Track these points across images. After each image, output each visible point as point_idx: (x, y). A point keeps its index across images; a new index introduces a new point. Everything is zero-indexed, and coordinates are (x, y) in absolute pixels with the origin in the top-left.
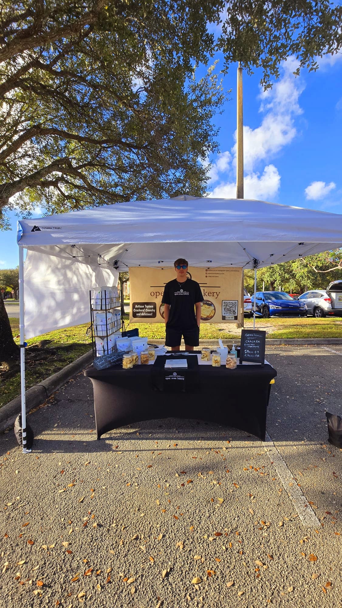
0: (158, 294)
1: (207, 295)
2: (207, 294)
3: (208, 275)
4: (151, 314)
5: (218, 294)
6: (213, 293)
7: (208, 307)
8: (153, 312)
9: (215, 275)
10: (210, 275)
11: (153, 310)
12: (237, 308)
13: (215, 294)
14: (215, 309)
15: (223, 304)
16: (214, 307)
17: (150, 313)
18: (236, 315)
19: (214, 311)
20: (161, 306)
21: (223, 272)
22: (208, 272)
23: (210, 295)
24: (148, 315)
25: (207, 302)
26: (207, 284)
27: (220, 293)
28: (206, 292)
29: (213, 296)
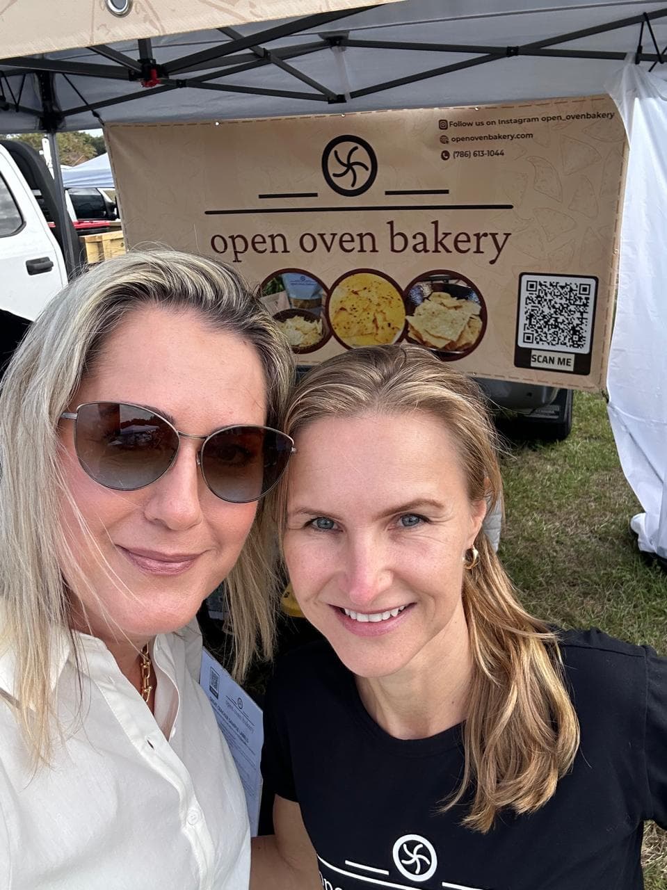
0: (240, 243)
1: (451, 247)
2: (449, 242)
3: (450, 148)
5: (500, 239)
6: (478, 235)
7: (454, 301)
9: (486, 146)
10: (461, 147)
12: (589, 316)
13: (487, 243)
14: (483, 315)
15: (525, 294)
16: (482, 302)
18: (585, 350)
19: (479, 323)
20: (260, 293)
21: (527, 127)
22: (452, 132)
23: (462, 246)
25: (447, 282)
26: (446, 192)
27: (508, 235)
28: (446, 235)
29: (478, 251)
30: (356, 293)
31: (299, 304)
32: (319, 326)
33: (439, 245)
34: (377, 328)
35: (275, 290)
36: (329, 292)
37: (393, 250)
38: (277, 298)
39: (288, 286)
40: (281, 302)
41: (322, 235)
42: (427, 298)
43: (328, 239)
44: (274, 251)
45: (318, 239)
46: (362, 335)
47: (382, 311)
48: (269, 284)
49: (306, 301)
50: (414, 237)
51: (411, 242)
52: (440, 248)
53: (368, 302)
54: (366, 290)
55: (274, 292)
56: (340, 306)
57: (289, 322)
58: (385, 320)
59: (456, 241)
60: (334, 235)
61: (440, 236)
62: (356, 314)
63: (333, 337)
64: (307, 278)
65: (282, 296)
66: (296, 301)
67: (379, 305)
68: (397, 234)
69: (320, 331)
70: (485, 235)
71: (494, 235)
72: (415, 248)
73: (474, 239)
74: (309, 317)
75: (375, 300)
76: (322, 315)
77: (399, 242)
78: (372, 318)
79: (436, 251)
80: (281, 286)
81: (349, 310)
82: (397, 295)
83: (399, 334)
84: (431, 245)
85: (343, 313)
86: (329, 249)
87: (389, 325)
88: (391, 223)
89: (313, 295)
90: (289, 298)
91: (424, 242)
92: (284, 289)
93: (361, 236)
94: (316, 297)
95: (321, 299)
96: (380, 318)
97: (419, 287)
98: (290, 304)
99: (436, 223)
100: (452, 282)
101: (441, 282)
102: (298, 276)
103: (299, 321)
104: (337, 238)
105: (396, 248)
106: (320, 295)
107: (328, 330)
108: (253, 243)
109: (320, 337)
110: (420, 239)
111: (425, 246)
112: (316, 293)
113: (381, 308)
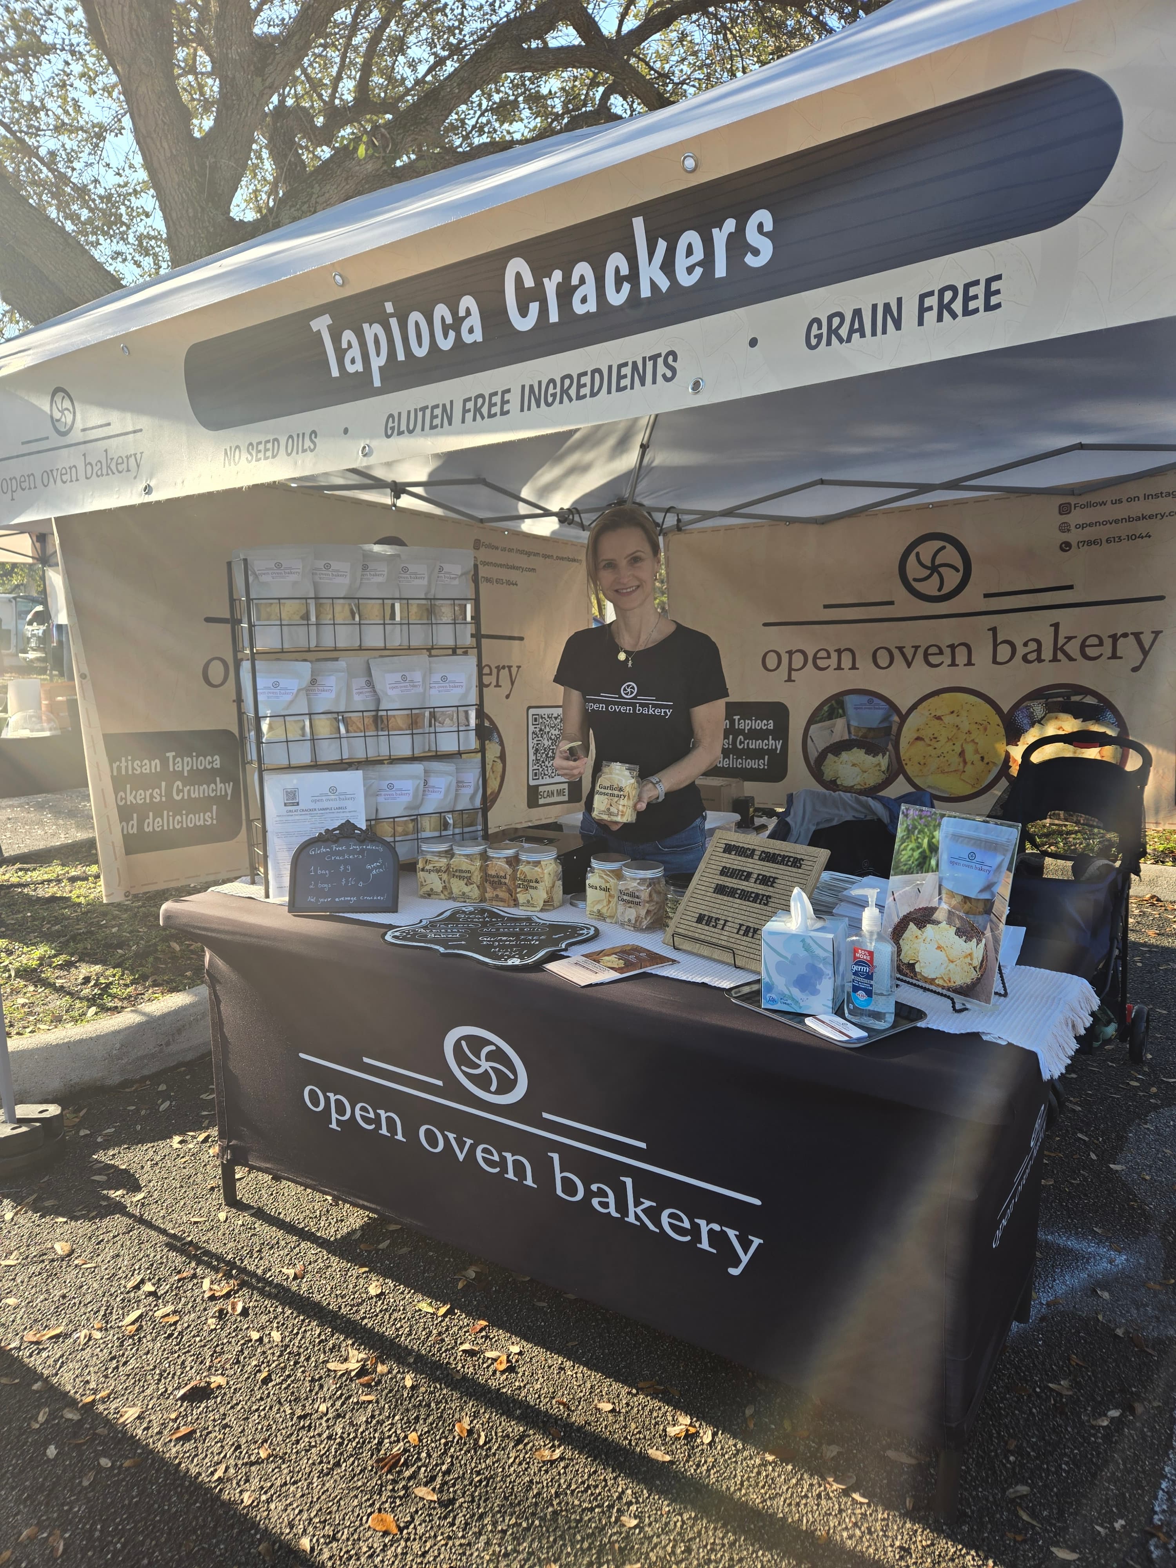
0: (798, 660)
1: (1076, 653)
2: (1073, 648)
3: (1072, 537)
4: (761, 764)
5: (1147, 640)
6: (1114, 638)
8: (771, 752)
9: (1125, 529)
11: (772, 743)
13: (1127, 647)
16: (1121, 723)
17: (757, 754)
20: (811, 721)
22: (1076, 517)
23: (1091, 652)
24: (752, 764)
25: (1069, 698)
26: (1070, 587)
27: (1157, 633)
28: (1069, 639)
29: (1114, 656)
30: (939, 718)
31: (860, 734)
32: (883, 761)
33: (1059, 653)
34: (965, 762)
35: (832, 715)
36: (903, 718)
37: (995, 661)
38: (834, 725)
39: (850, 710)
40: (839, 729)
41: (901, 649)
42: (1039, 722)
43: (909, 653)
44: (839, 668)
45: (896, 653)
46: (943, 772)
47: (973, 741)
48: (826, 708)
49: (870, 729)
50: (1026, 644)
51: (1021, 651)
52: (1060, 655)
53: (955, 730)
54: (955, 714)
55: (831, 719)
56: (916, 736)
57: (845, 756)
58: (976, 751)
59: (1083, 646)
60: (916, 648)
61: (1061, 642)
62: (937, 745)
63: (901, 776)
64: (876, 701)
65: (840, 724)
66: (858, 729)
67: (969, 732)
68: (1001, 643)
69: (884, 768)
70: (1125, 635)
71: (1137, 635)
72: (1025, 658)
73: (1108, 643)
74: (872, 749)
75: (965, 726)
76: (890, 747)
77: (1004, 652)
78: (960, 750)
79: (1055, 659)
80: (840, 711)
81: (927, 740)
82: (997, 719)
83: (995, 771)
84: (1047, 654)
85: (920, 743)
86: (909, 665)
87: (982, 758)
88: (994, 630)
89: (881, 722)
90: (849, 726)
91: (1039, 650)
92: (844, 714)
93: (952, 647)
94: (885, 725)
95: (890, 728)
96: (969, 749)
97: (1028, 708)
98: (850, 732)
99: (1056, 626)
100: (1076, 698)
101: (1060, 699)
102: (864, 699)
103: (858, 755)
104: (921, 651)
105: (999, 660)
106: (891, 723)
107: (895, 766)
108: (815, 658)
109: (884, 776)
110: (1033, 646)
111: (1039, 655)
112: (886, 718)
113: (973, 736)
